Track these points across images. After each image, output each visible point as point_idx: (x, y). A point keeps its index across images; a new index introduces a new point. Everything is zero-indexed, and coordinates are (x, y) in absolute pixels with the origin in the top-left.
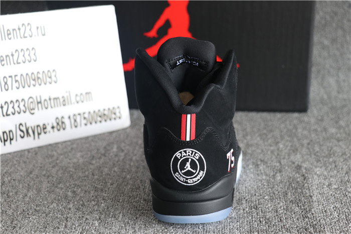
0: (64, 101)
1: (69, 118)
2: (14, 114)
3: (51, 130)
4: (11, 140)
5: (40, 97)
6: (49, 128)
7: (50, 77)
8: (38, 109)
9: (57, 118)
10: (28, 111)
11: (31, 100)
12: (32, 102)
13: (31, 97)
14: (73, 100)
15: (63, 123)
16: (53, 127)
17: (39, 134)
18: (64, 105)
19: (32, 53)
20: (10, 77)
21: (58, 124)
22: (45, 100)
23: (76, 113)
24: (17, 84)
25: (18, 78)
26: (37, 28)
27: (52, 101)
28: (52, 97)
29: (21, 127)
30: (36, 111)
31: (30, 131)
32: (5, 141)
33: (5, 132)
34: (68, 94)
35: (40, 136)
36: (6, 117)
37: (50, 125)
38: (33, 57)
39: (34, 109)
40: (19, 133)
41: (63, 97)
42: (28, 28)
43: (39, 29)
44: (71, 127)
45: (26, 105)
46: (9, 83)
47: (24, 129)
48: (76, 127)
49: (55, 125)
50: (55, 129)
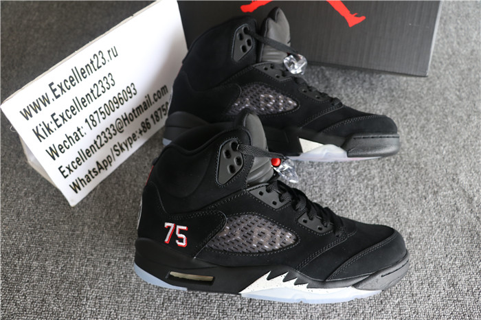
0: (145, 106)
1: (152, 117)
2: (106, 142)
3: (140, 135)
4: (110, 162)
5: (125, 114)
6: (137, 135)
7: (130, 92)
8: (126, 125)
9: (143, 123)
10: (118, 132)
11: (118, 121)
12: (119, 123)
13: (118, 119)
14: (152, 100)
15: (148, 124)
16: (141, 132)
17: (131, 144)
18: (146, 109)
19: (109, 79)
20: (96, 112)
21: (144, 127)
22: (130, 114)
23: (156, 110)
24: (103, 115)
25: (102, 110)
26: (109, 52)
27: (136, 112)
28: (135, 108)
29: (116, 148)
30: (125, 128)
31: (124, 147)
32: (106, 167)
33: (105, 160)
34: (147, 98)
35: (132, 145)
36: (101, 148)
37: (138, 131)
38: (111, 82)
39: (122, 127)
40: (115, 153)
41: (144, 103)
42: (100, 57)
43: (111, 53)
44: (155, 123)
45: (115, 128)
46: (96, 119)
47: (118, 148)
48: (158, 121)
49: (142, 129)
50: (143, 133)
